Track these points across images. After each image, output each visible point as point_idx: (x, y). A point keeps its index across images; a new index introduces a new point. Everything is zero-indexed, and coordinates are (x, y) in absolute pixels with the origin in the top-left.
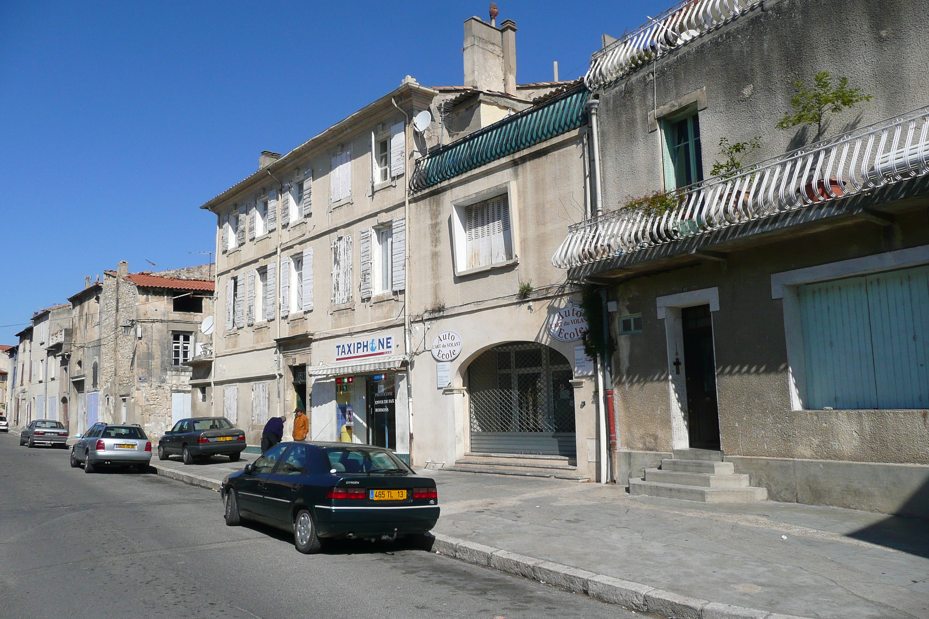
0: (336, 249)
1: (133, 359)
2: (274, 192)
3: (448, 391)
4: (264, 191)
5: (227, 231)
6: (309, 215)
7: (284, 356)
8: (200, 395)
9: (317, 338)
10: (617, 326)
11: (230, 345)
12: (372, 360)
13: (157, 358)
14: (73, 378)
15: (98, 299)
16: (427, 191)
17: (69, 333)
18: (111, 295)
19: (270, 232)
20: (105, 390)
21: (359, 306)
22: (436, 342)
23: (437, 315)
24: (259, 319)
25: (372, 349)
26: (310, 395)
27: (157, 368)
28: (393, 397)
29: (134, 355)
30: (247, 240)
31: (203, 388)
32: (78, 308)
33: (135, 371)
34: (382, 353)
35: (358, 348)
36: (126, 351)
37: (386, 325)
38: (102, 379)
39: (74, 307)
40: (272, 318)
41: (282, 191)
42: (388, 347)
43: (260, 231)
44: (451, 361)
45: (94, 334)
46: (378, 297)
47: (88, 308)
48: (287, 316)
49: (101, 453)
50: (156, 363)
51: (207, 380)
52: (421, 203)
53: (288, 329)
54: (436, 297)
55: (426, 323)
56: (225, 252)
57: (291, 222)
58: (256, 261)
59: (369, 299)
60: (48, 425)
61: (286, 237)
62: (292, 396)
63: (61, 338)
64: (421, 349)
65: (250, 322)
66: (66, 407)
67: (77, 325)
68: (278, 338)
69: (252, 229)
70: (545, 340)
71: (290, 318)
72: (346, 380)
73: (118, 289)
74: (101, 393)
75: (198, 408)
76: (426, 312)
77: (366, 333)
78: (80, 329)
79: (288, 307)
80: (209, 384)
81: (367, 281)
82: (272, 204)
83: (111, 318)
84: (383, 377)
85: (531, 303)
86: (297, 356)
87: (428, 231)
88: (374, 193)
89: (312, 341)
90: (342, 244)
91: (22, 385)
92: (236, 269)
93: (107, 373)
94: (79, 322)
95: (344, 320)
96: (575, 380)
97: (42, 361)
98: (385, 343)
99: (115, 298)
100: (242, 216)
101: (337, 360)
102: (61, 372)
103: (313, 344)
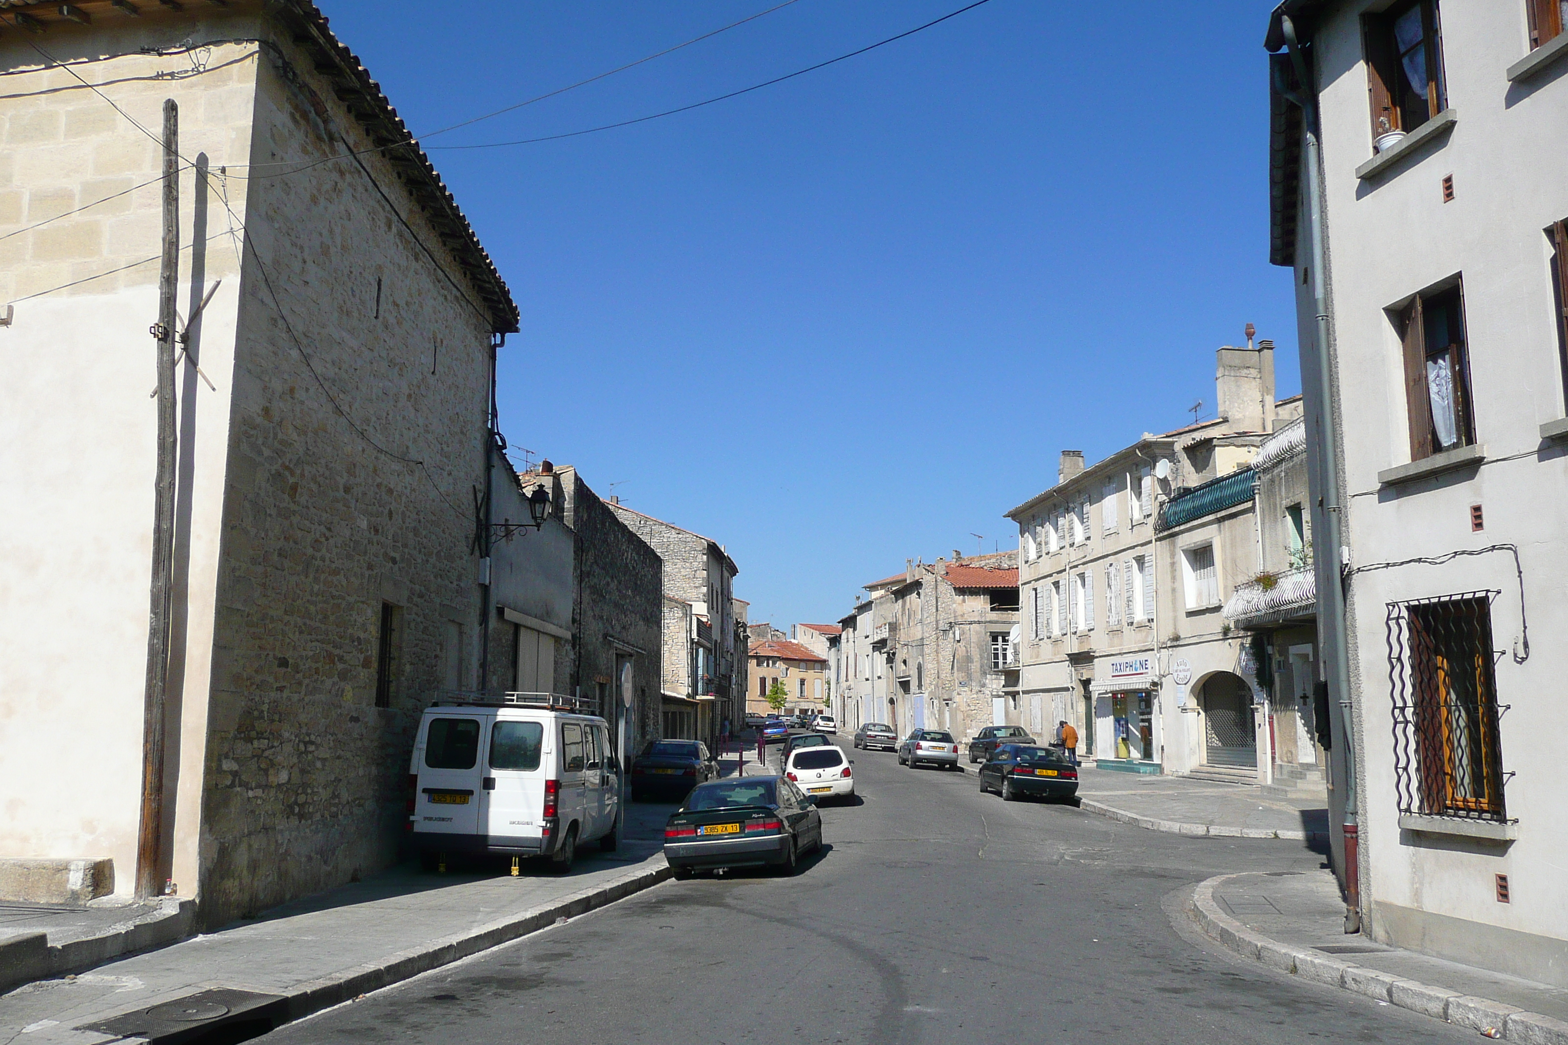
0: (1108, 573)
1: (953, 662)
2: (1062, 510)
3: (1184, 710)
4: (1055, 507)
5: (1028, 542)
6: (1088, 538)
7: (1075, 670)
8: (1012, 702)
9: (1098, 655)
10: (1274, 666)
11: (1034, 656)
12: (1135, 679)
13: (976, 661)
14: (899, 678)
15: (918, 594)
16: (1166, 533)
17: (893, 627)
18: (931, 592)
19: (1061, 549)
20: (929, 693)
21: (1126, 629)
22: (1176, 667)
23: (1175, 643)
24: (1056, 632)
25: (1136, 670)
26: (1095, 708)
27: (976, 672)
28: (1150, 713)
29: (954, 659)
30: (1044, 554)
31: (1014, 695)
32: (900, 602)
33: (955, 675)
34: (1142, 674)
35: (1127, 667)
36: (946, 655)
37: (1144, 649)
38: (926, 681)
39: (896, 601)
40: (1065, 632)
41: (1068, 511)
42: (1146, 668)
43: (1054, 547)
44: (1185, 684)
45: (917, 632)
46: (1138, 623)
47: (910, 603)
48: (1076, 632)
49: (920, 752)
50: (975, 666)
51: (1016, 689)
52: (1163, 542)
53: (1077, 644)
54: (1175, 629)
55: (1170, 649)
56: (1026, 562)
57: (1076, 542)
58: (1051, 575)
59: (1132, 623)
60: (877, 728)
61: (1074, 555)
62: (1081, 707)
63: (885, 634)
64: (1167, 672)
65: (1049, 634)
66: (894, 708)
67: (900, 621)
68: (1070, 652)
69: (1046, 543)
70: (1238, 673)
71: (1078, 634)
72: (1119, 696)
73: (936, 588)
74: (926, 695)
75: (1010, 716)
76: (1169, 640)
77: (1131, 654)
78: (903, 625)
79: (1076, 624)
80: (1018, 693)
81: (1130, 607)
82: (1061, 521)
83: (932, 617)
84: (1144, 694)
85: (1230, 641)
86: (1084, 671)
87: (1169, 569)
88: (1133, 526)
89: (1094, 657)
90: (1112, 570)
91: (847, 680)
92: (1036, 580)
93: (931, 674)
94: (902, 618)
95: (1116, 641)
96: (1255, 706)
97: (868, 656)
98: (1144, 664)
99: (935, 595)
100: (1039, 529)
101: (1113, 676)
102: (888, 672)
103: (1096, 660)
